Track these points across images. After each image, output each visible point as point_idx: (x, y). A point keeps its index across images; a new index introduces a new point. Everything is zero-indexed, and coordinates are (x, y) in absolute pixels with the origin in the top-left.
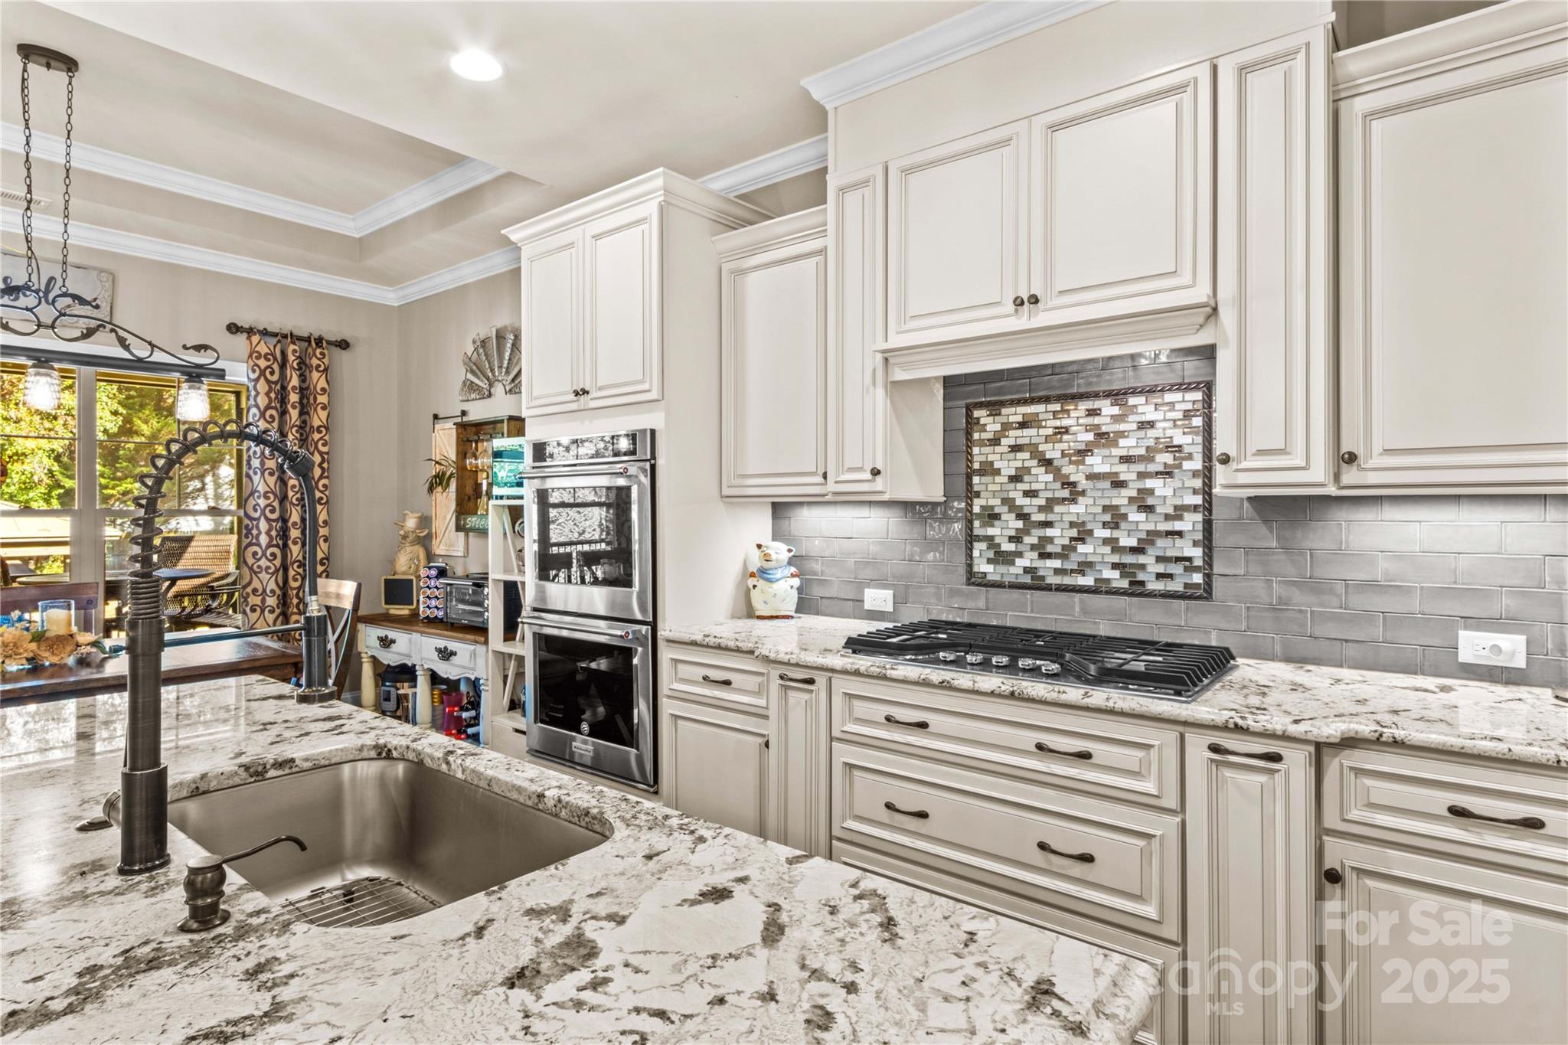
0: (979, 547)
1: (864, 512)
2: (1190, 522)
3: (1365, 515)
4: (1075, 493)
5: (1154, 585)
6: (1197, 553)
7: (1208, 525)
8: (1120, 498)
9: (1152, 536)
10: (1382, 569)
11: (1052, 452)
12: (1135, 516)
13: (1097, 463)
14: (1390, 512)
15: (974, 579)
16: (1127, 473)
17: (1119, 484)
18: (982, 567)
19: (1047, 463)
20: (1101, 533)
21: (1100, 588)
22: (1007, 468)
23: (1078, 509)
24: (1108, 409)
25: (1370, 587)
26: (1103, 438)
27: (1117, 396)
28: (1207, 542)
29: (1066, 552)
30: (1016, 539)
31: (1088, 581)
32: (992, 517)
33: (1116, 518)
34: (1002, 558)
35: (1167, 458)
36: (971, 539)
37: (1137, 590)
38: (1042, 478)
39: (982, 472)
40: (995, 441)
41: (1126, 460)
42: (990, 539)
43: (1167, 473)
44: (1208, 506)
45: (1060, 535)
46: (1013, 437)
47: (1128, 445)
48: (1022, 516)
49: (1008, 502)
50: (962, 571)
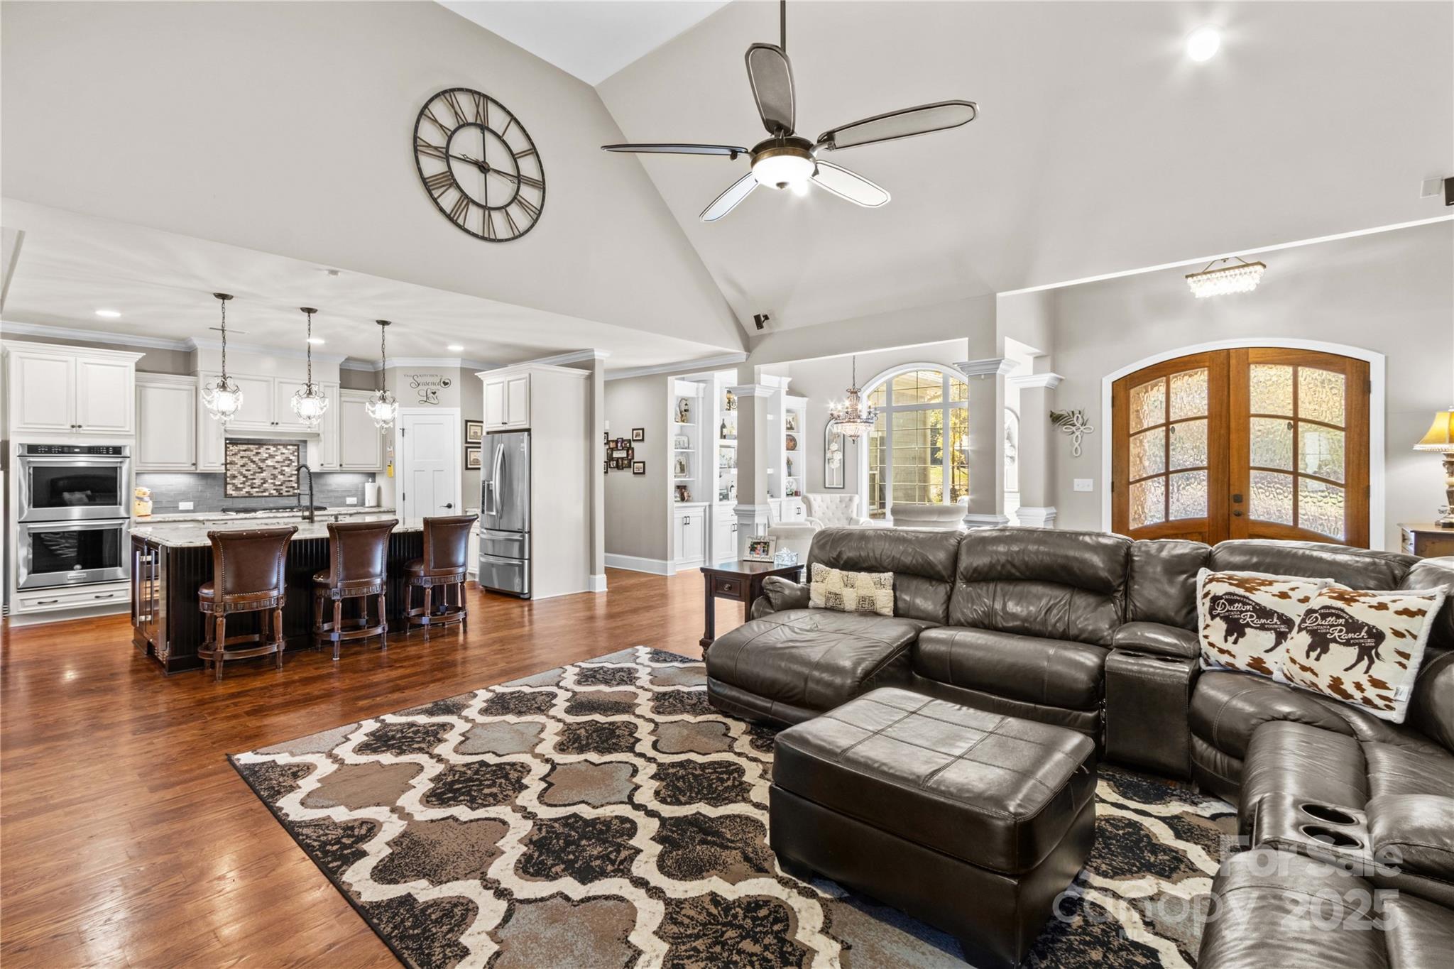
0: (229, 487)
1: (179, 476)
2: (294, 478)
3: (331, 476)
4: (262, 470)
5: (285, 494)
6: (296, 485)
7: (298, 478)
8: (276, 472)
9: (285, 481)
10: (333, 487)
11: (256, 459)
12: (280, 477)
13: (269, 462)
14: (335, 475)
15: (226, 495)
16: (277, 465)
17: (275, 468)
18: (230, 490)
19: (253, 462)
20: (270, 481)
21: (271, 496)
22: (241, 462)
23: (264, 475)
24: (273, 449)
25: (332, 491)
26: (271, 456)
27: (275, 445)
28: (298, 482)
29: (259, 487)
30: (244, 483)
31: (266, 494)
32: (234, 477)
33: (275, 477)
34: (237, 489)
35: (287, 462)
36: (226, 484)
37: (280, 495)
38: (252, 466)
39: (231, 463)
40: (236, 454)
41: (278, 462)
42: (233, 484)
43: (288, 466)
44: (298, 475)
45: (258, 482)
46: (242, 454)
47: (279, 458)
48: (245, 477)
49: (241, 474)
50: (223, 494)
